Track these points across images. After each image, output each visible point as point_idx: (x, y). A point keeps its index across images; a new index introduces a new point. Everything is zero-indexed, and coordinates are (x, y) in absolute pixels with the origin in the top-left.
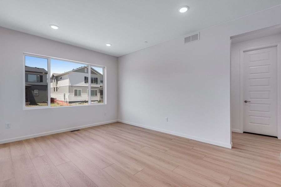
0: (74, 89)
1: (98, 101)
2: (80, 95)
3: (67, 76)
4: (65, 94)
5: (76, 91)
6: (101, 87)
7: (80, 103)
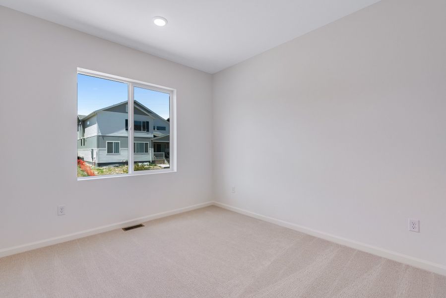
0: (107, 141)
1: (149, 162)
2: (117, 151)
3: (95, 118)
4: (92, 150)
5: (110, 144)
6: (155, 136)
7: (117, 165)
